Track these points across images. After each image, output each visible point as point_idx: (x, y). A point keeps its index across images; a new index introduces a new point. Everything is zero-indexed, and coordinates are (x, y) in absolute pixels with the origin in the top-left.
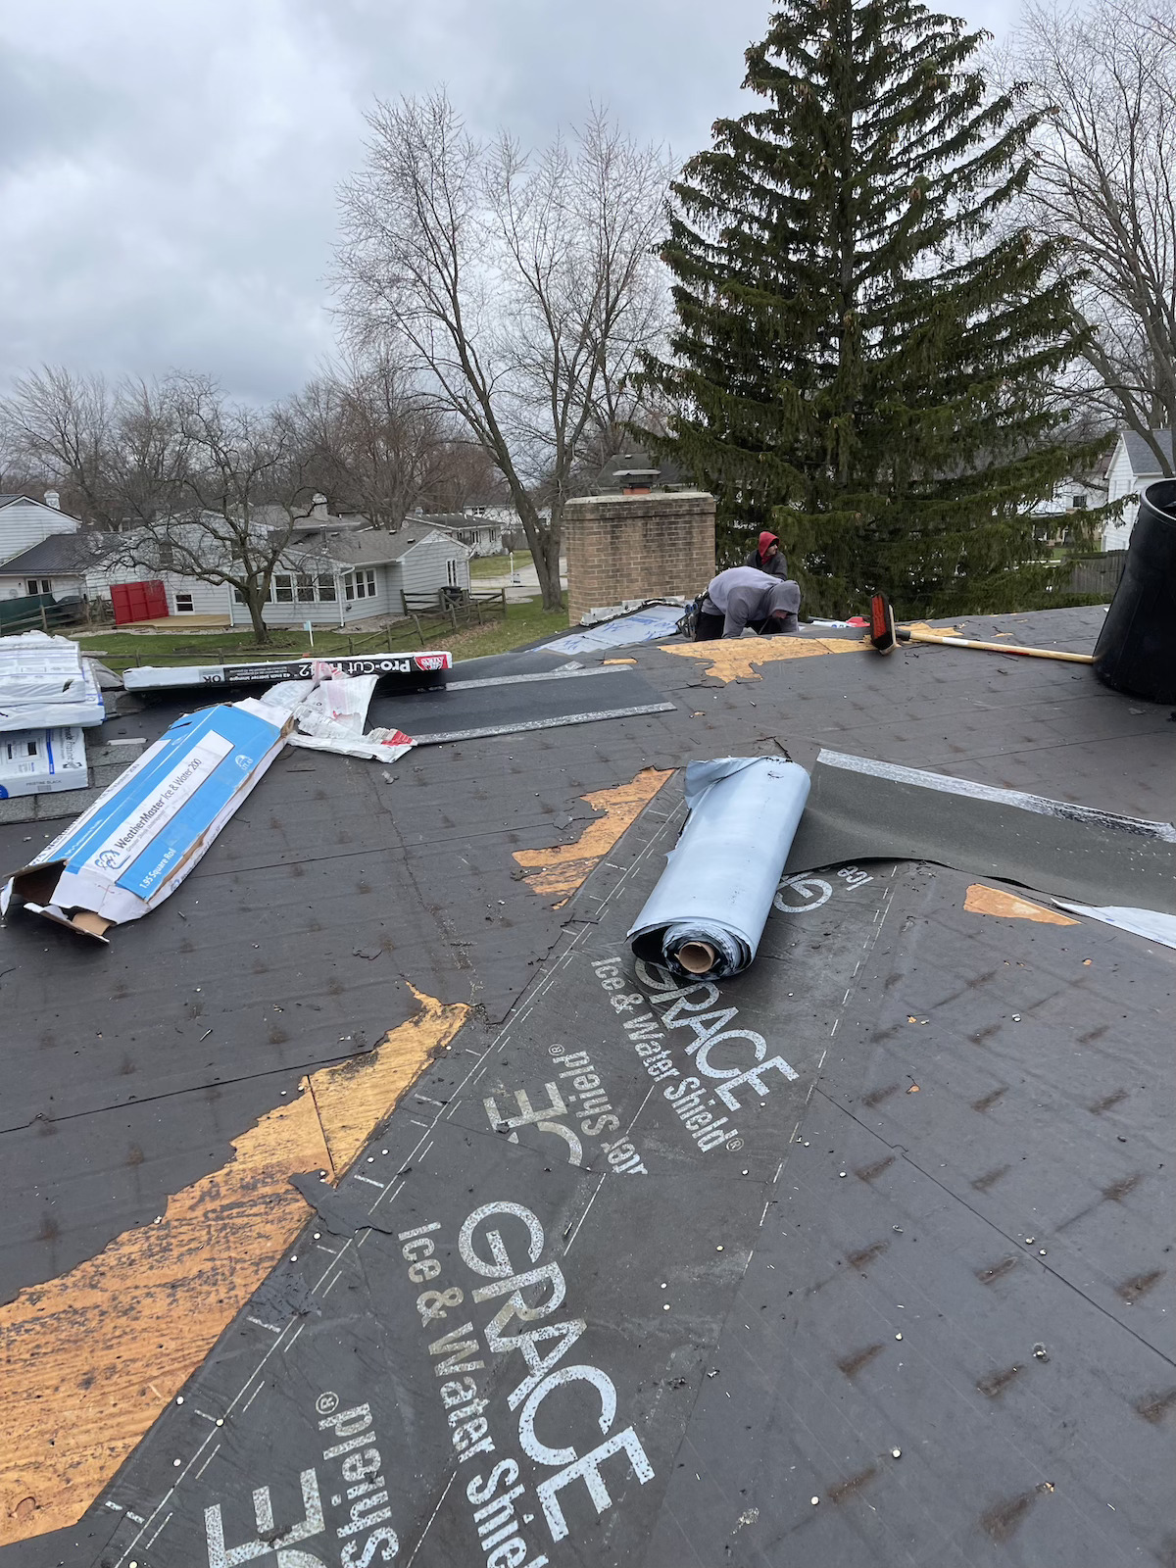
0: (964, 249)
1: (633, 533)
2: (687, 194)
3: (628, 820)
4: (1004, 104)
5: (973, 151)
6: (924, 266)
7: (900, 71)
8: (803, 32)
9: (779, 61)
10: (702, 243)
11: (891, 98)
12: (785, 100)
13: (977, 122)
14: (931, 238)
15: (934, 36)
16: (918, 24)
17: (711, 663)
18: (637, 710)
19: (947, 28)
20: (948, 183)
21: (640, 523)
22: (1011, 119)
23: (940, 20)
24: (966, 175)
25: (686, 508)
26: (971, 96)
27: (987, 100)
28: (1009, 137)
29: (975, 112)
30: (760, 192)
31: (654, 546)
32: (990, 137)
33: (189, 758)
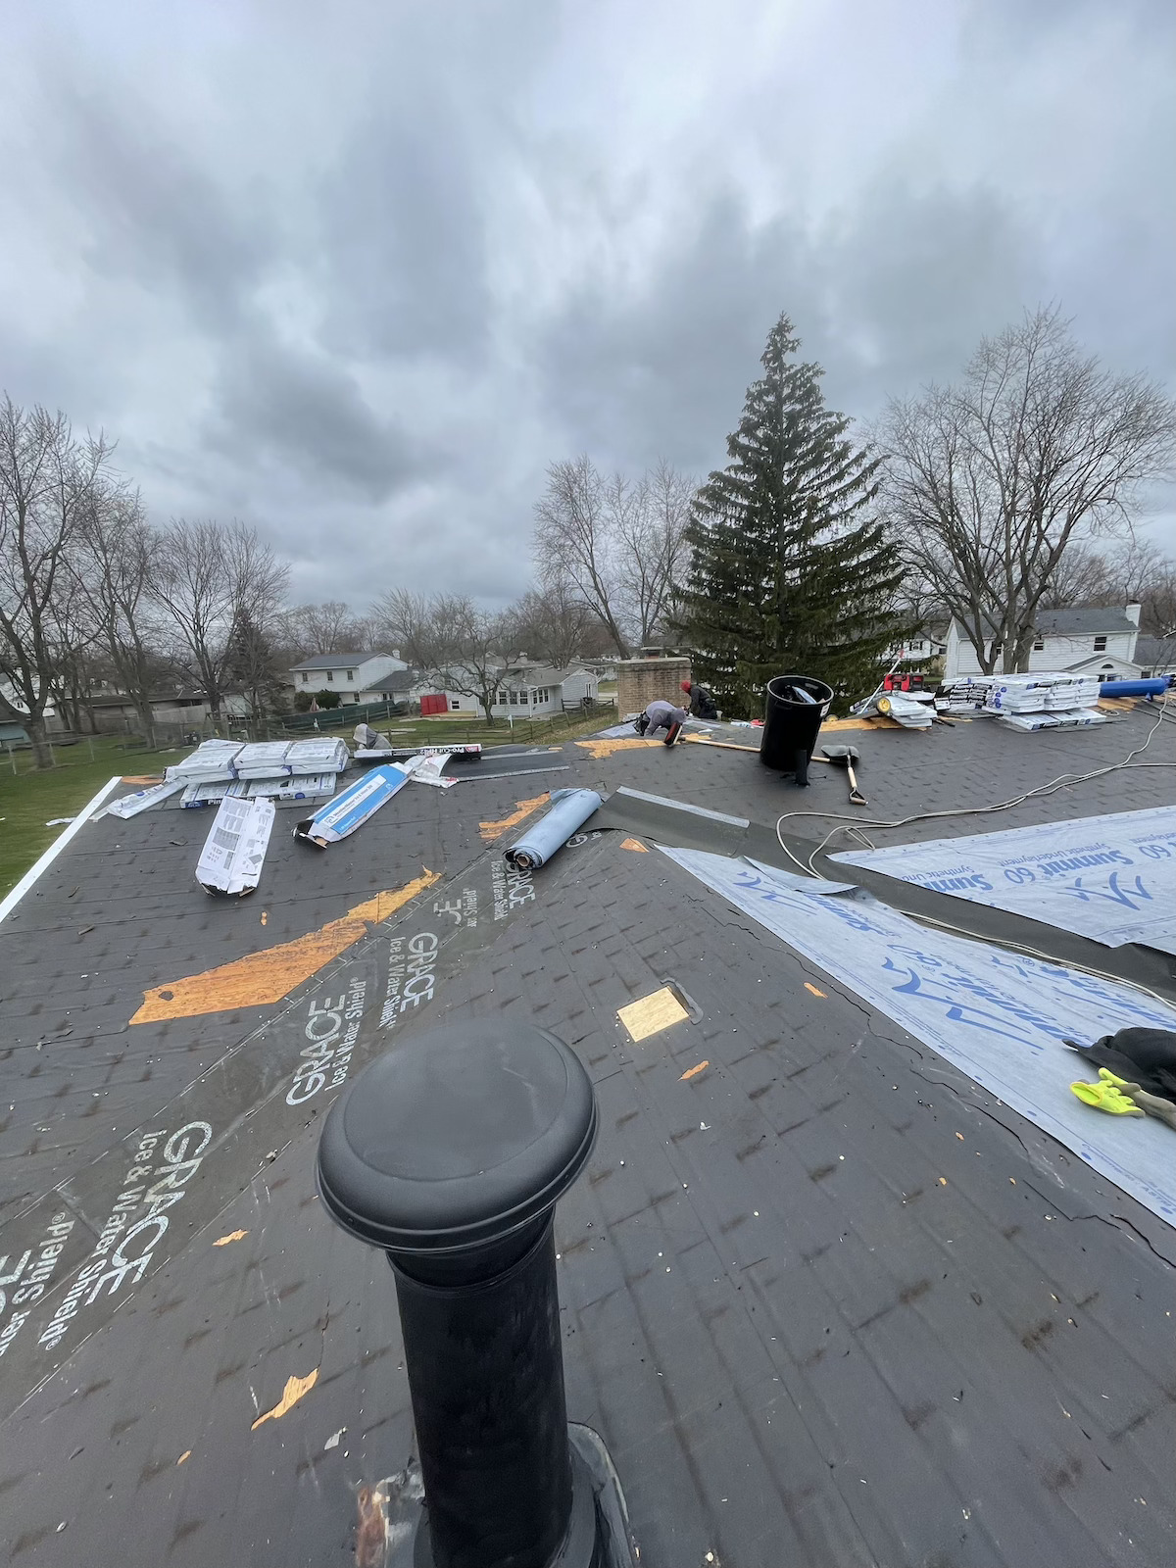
0: (841, 530)
1: (649, 678)
2: (699, 506)
3: (529, 812)
4: (862, 455)
5: (848, 480)
6: (822, 538)
7: (808, 443)
8: (757, 426)
9: (743, 440)
10: (706, 529)
11: (803, 456)
12: (744, 457)
13: (848, 466)
14: (825, 523)
15: (825, 424)
16: (819, 417)
17: (593, 750)
18: (553, 769)
19: (834, 419)
20: (832, 497)
21: (652, 673)
22: (866, 463)
23: (830, 415)
24: (843, 492)
25: (676, 665)
26: (842, 455)
27: (852, 455)
28: (864, 472)
29: (844, 463)
30: (735, 505)
31: (659, 684)
32: (856, 471)
33: (368, 785)
